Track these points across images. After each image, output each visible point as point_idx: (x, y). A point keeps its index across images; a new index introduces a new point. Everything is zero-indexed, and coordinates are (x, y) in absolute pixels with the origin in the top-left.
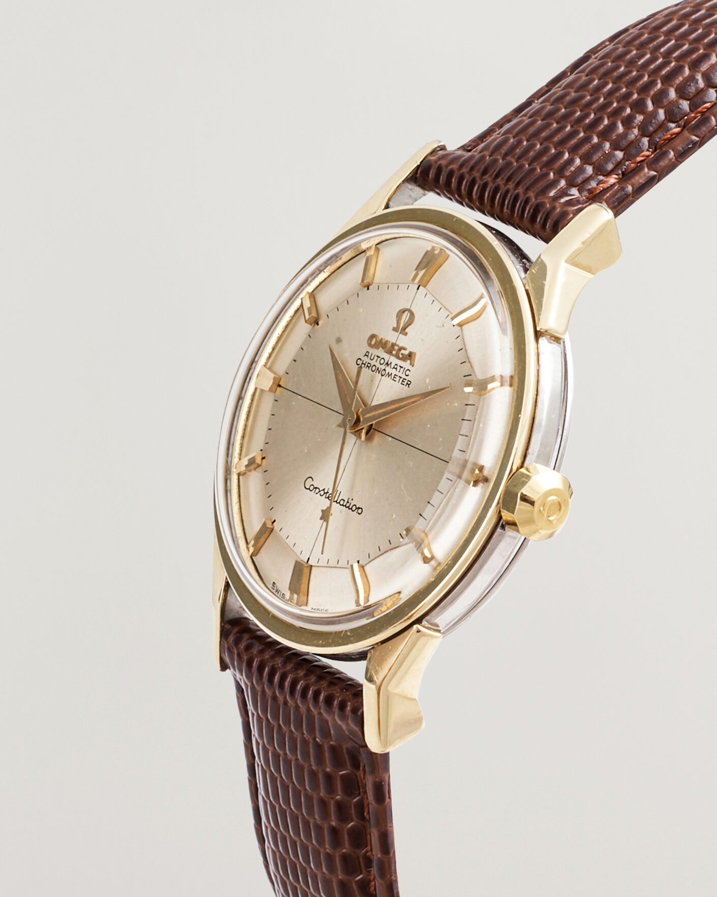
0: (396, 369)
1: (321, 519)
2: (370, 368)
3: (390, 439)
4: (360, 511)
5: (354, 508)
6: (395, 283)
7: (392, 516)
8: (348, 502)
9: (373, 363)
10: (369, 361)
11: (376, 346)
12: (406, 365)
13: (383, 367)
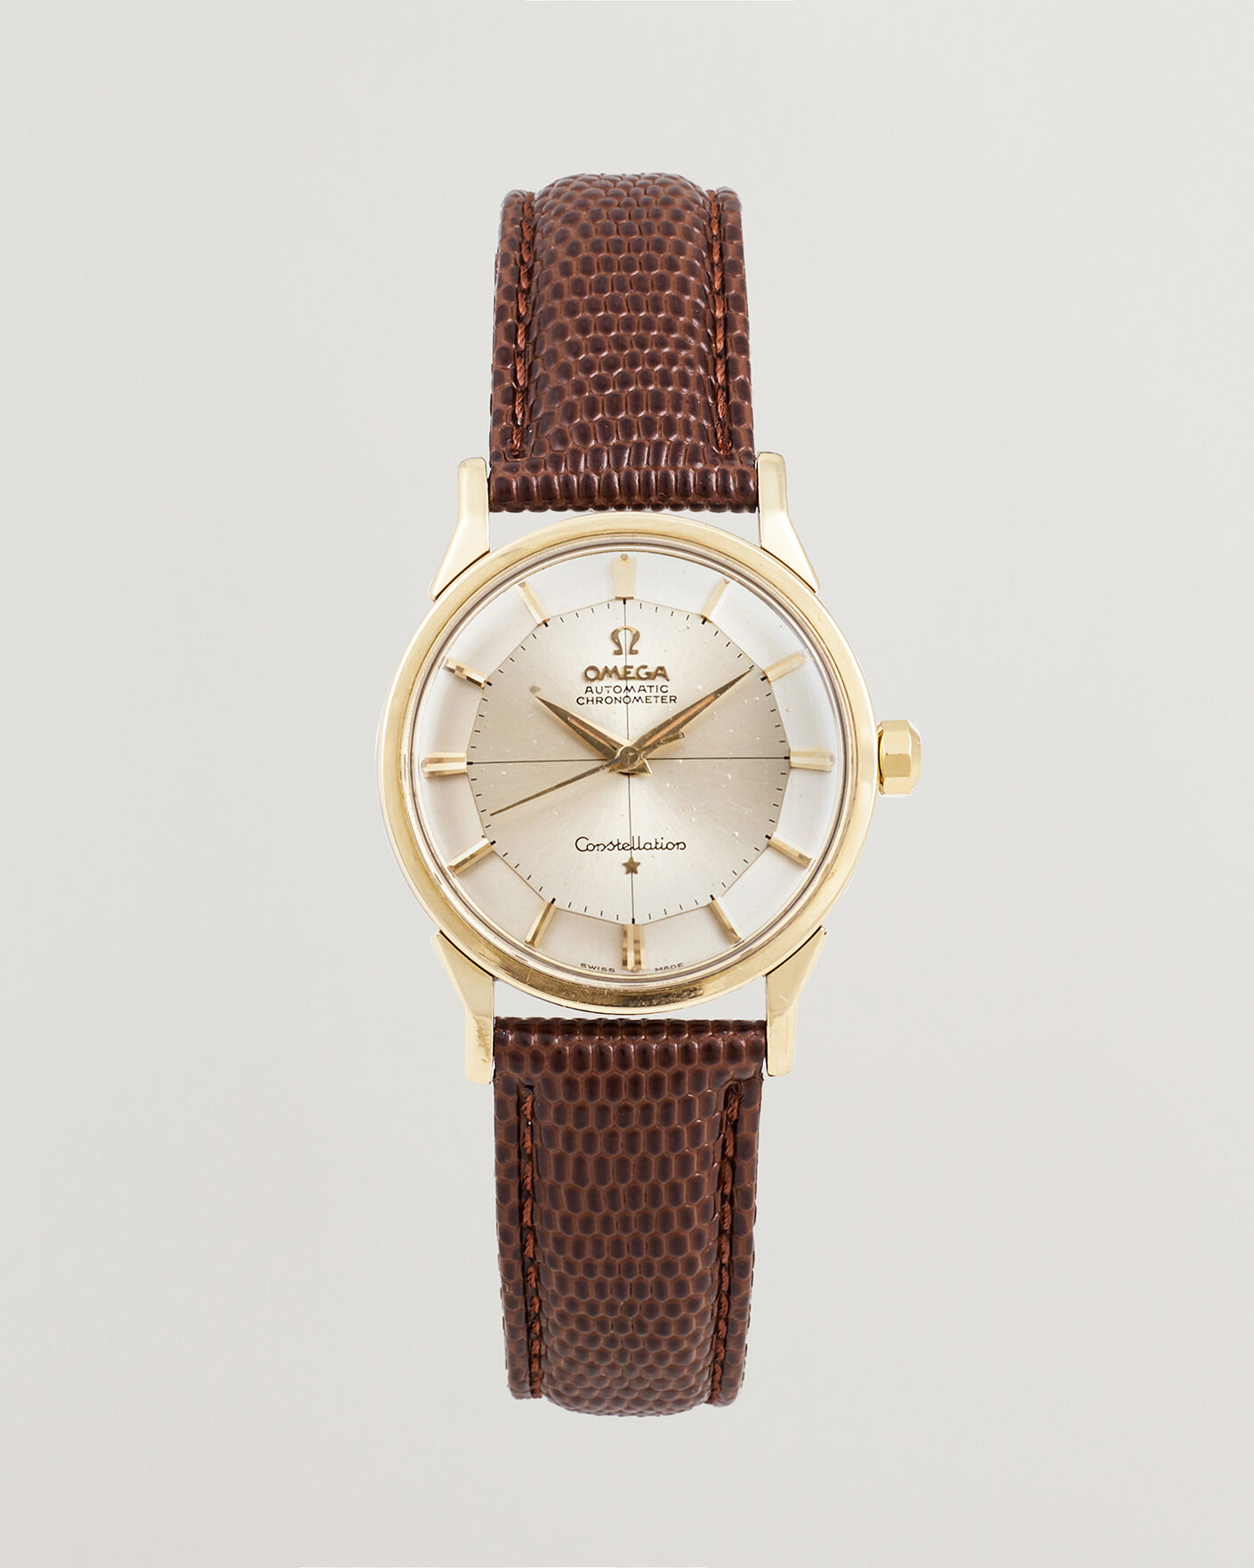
0: (644, 690)
1: (627, 873)
2: (603, 701)
3: (681, 761)
4: (681, 846)
5: (670, 846)
6: (588, 607)
7: (734, 835)
8: (657, 843)
9: (604, 695)
10: (595, 695)
11: (599, 678)
12: (659, 681)
13: (623, 695)
